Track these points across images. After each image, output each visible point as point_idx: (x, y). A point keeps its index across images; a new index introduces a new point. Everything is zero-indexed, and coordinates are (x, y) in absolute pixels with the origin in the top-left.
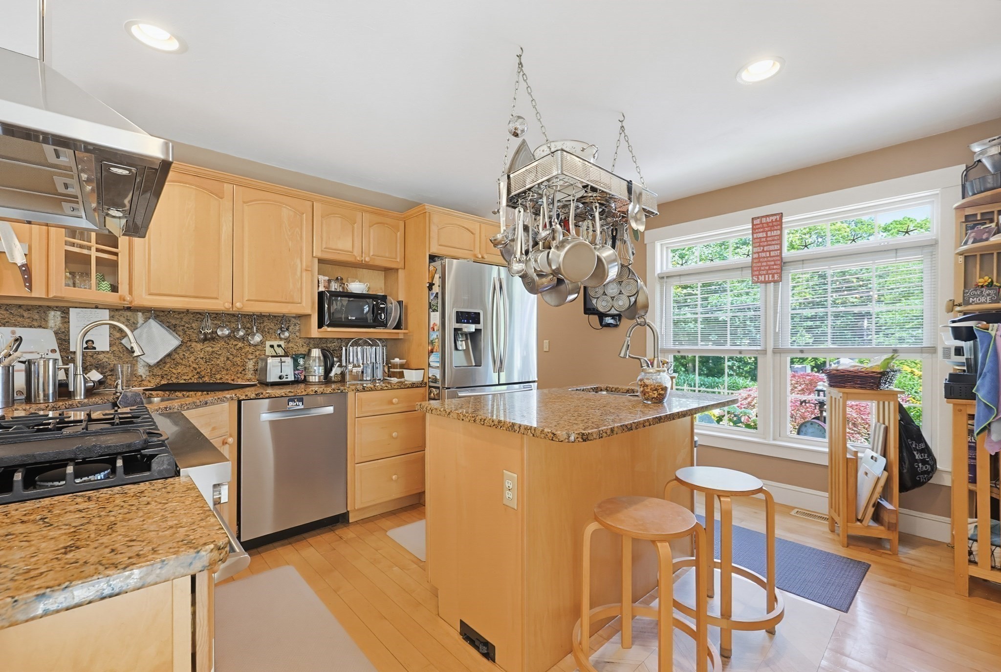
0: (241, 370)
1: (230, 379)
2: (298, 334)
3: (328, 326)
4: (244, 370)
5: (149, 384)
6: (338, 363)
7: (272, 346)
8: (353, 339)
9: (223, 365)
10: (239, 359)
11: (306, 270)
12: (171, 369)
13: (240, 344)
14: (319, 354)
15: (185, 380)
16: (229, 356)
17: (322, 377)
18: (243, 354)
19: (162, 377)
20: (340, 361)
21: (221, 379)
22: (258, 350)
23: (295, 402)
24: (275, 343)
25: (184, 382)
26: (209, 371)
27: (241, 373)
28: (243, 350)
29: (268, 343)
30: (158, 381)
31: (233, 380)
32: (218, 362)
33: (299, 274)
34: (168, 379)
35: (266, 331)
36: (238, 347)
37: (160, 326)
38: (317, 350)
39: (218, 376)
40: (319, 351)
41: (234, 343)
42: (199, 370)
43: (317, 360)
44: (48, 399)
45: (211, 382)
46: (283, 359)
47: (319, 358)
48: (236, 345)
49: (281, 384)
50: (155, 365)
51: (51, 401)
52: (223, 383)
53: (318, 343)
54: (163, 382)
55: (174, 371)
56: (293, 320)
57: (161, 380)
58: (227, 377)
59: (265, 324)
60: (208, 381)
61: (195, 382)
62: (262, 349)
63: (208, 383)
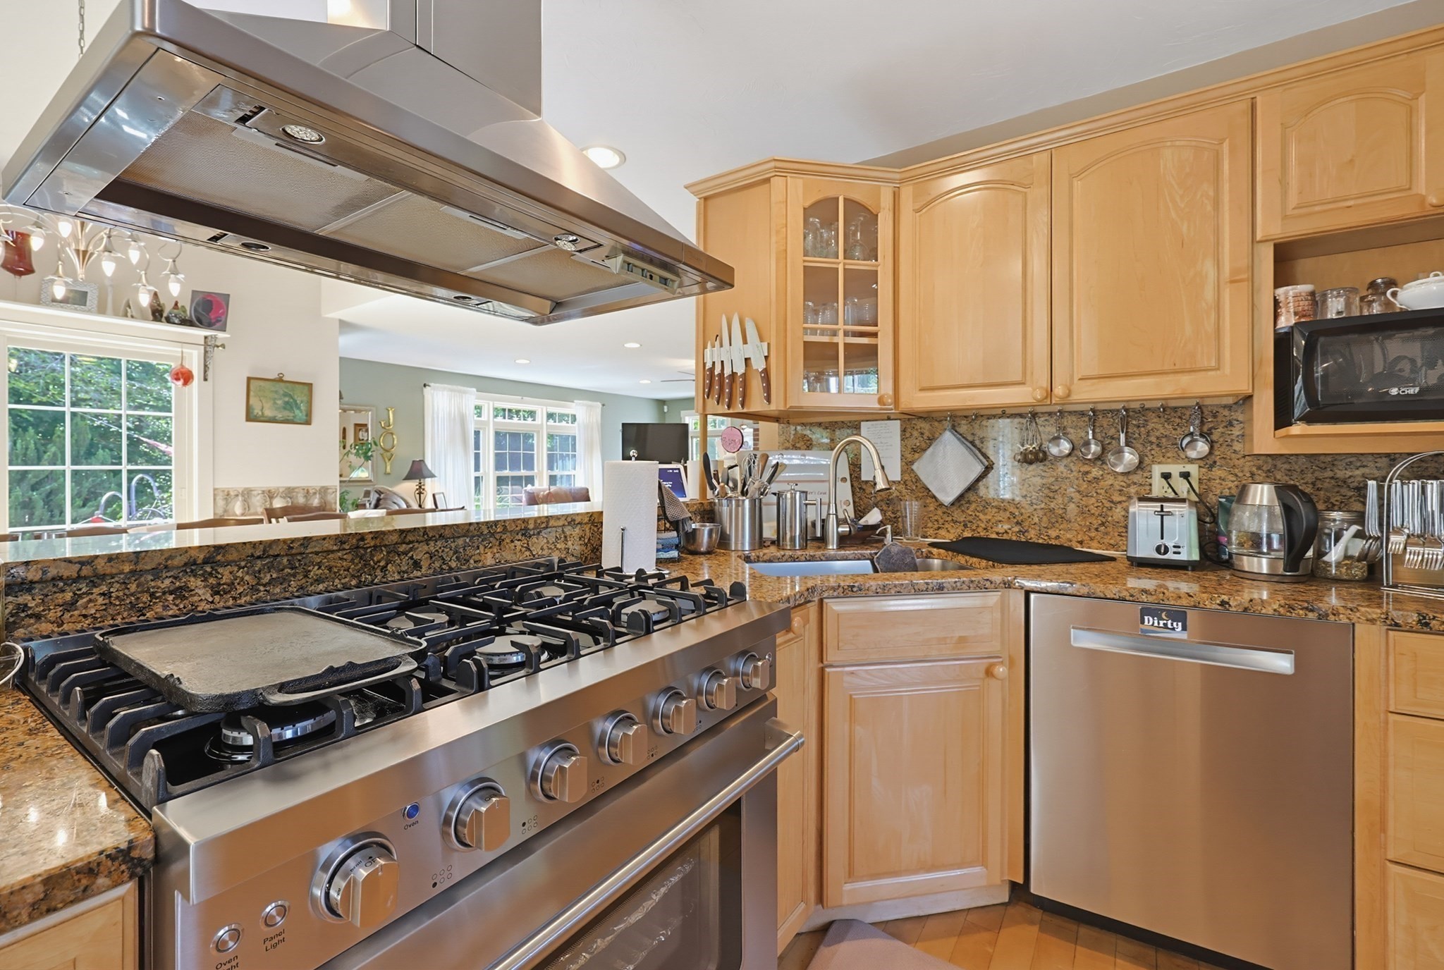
0: (1096, 523)
1: (1075, 539)
2: (1237, 446)
3: (1309, 419)
4: (1103, 524)
5: (947, 535)
6: (1354, 528)
7: (1166, 476)
8: (1412, 454)
9: (1061, 512)
10: (1093, 500)
11: (1232, 282)
12: (978, 514)
13: (1095, 472)
14: (1270, 500)
15: (998, 533)
16: (1073, 495)
17: (1281, 565)
18: (1102, 492)
19: (965, 526)
20: (1360, 518)
21: (1058, 537)
22: (1135, 484)
23: (1160, 618)
24: (1175, 469)
25: (997, 537)
26: (1036, 520)
27: (1097, 529)
28: (1102, 483)
29: (1157, 470)
30: (959, 531)
31: (1081, 543)
32: (1052, 505)
33: (1209, 294)
34: (974, 530)
35: (1152, 443)
36: (1090, 477)
37: (956, 440)
38: (1266, 487)
39: (1053, 533)
40: (1269, 489)
41: (1082, 470)
42: (1020, 519)
43: (1266, 515)
44: (795, 546)
45: (1041, 541)
46: (1168, 507)
47: (1270, 508)
48: (1087, 473)
49: (1159, 566)
50: (953, 504)
51: (797, 548)
52: (1061, 547)
53: (1269, 466)
54: (967, 534)
55: (981, 516)
56: (1226, 412)
57: (963, 531)
58: (1069, 536)
59: (1150, 426)
60: (1034, 540)
61: (1014, 538)
62: (1141, 481)
63: (1034, 543)
